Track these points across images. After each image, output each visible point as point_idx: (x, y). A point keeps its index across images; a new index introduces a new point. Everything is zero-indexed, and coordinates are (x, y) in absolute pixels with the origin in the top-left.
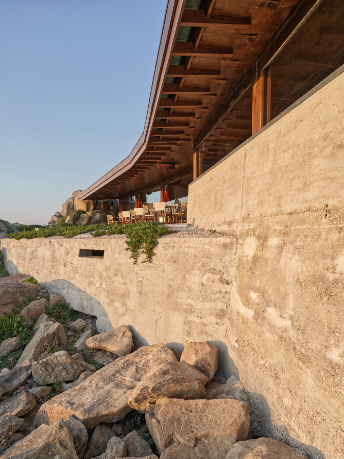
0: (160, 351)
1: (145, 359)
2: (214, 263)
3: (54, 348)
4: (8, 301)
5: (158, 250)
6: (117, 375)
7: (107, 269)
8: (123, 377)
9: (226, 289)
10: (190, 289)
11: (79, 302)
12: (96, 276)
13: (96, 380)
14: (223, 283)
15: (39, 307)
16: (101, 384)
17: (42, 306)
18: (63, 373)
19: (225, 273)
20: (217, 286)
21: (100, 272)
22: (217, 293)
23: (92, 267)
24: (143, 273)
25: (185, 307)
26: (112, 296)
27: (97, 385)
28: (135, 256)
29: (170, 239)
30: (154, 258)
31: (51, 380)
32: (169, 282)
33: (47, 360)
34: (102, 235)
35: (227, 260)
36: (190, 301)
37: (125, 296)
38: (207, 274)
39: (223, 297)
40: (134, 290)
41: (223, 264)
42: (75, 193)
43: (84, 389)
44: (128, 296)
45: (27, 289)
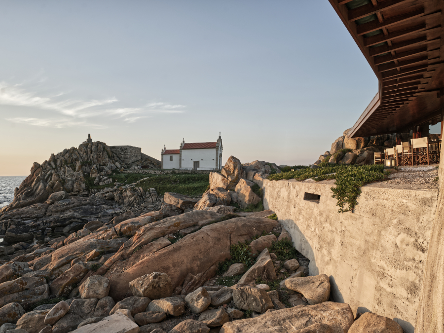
0: (339, 312)
1: (321, 315)
2: (410, 222)
3: (261, 280)
4: (244, 233)
5: (361, 200)
6: (288, 321)
7: (321, 214)
8: (291, 324)
9: (420, 257)
10: (384, 249)
11: (299, 242)
12: (312, 219)
13: (267, 318)
14: (418, 248)
15: (266, 242)
16: (269, 323)
17: (270, 241)
18: (254, 304)
19: (421, 237)
20: (411, 252)
21: (315, 216)
22: (410, 260)
23: (311, 211)
24: (346, 223)
25: (378, 269)
26: (322, 242)
27: (266, 323)
28: (341, 204)
29: (372, 188)
30: (356, 207)
31: (245, 306)
32: (366, 237)
33: (244, 289)
34: (323, 180)
35: (425, 220)
36: (383, 263)
37: (330, 244)
38: (402, 234)
39: (417, 268)
40: (338, 239)
41: (420, 225)
42: (346, 132)
43: (255, 323)
44: (333, 245)
45: (264, 224)
